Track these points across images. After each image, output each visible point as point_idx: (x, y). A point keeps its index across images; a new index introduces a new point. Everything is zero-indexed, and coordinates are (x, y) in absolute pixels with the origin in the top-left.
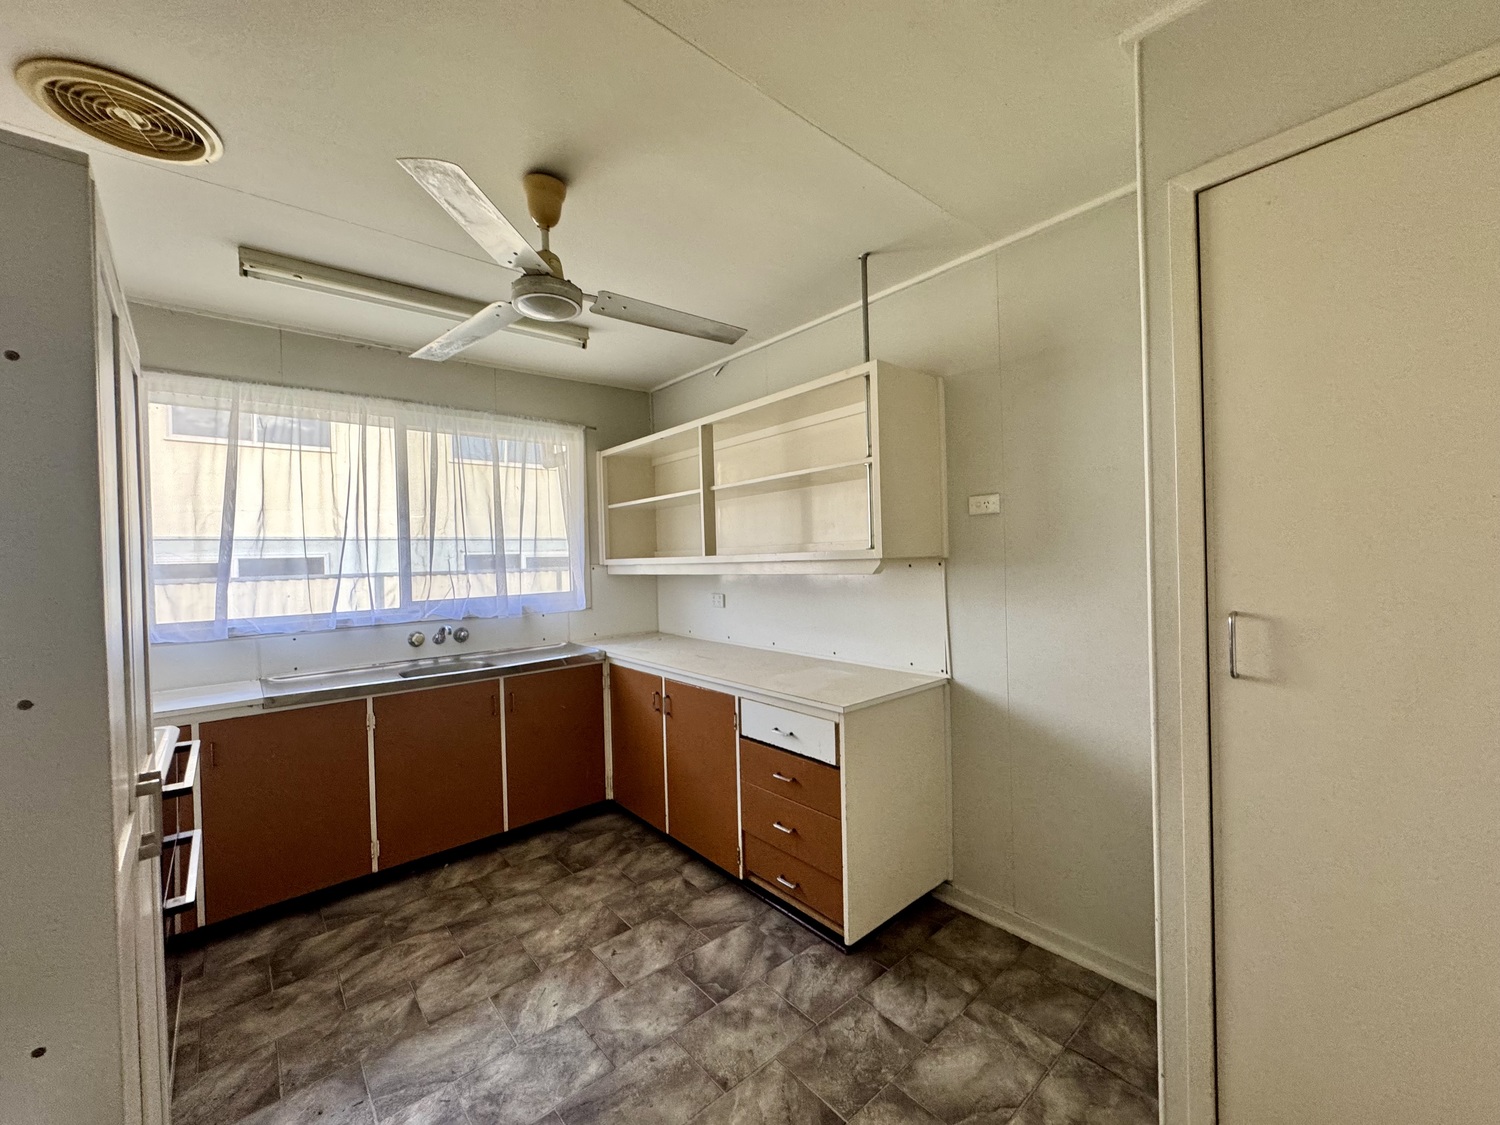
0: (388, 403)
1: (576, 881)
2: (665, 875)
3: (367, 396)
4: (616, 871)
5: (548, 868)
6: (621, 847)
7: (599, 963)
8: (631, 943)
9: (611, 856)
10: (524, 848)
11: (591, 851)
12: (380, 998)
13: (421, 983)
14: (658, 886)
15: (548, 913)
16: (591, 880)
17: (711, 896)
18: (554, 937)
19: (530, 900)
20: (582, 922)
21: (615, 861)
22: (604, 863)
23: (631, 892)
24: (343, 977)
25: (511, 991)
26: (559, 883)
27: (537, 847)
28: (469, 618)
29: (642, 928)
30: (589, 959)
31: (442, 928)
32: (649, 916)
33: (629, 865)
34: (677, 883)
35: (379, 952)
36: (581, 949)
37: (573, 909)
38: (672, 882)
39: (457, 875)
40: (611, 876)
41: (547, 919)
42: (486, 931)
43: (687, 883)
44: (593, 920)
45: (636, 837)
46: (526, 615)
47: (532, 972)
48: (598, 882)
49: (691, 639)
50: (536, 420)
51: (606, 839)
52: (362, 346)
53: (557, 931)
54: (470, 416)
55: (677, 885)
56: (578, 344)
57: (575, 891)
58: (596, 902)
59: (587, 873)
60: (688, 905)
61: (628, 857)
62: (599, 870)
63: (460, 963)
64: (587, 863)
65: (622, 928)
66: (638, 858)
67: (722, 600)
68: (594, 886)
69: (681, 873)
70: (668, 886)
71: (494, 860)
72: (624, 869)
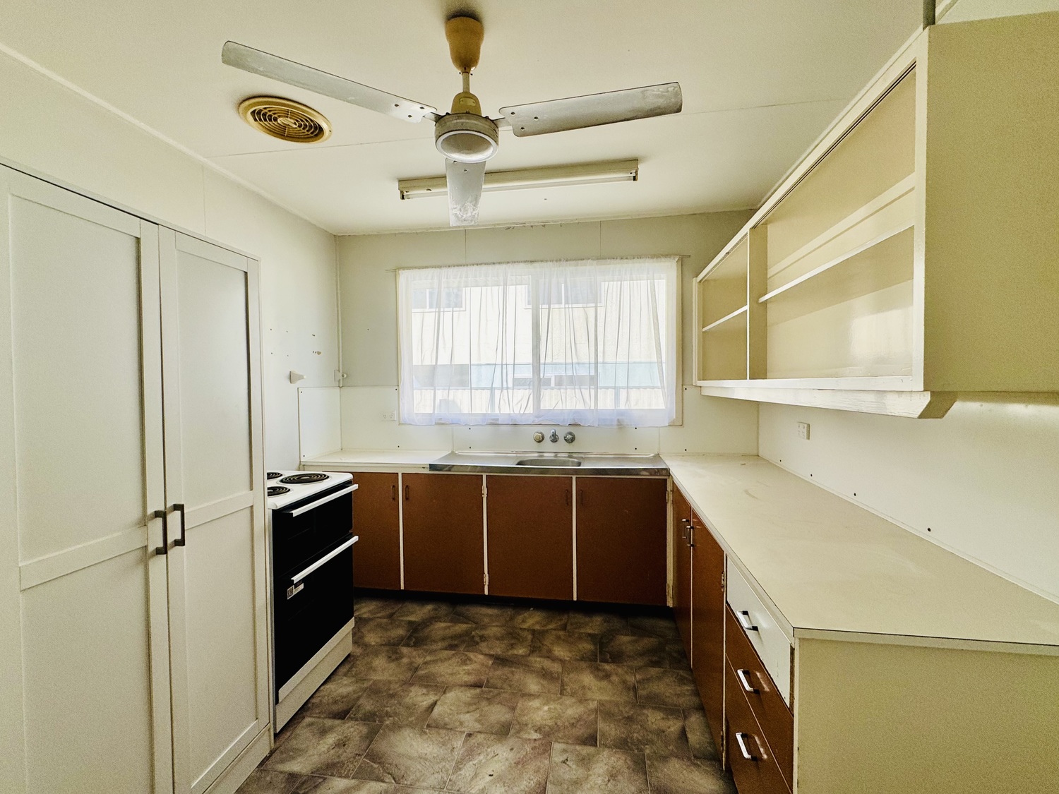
0: (522, 265)
1: (596, 670)
2: (672, 711)
3: (508, 263)
4: (631, 679)
5: (587, 646)
6: (655, 659)
7: (547, 762)
8: (585, 762)
9: (639, 662)
10: (587, 619)
11: (629, 649)
12: (426, 687)
13: (451, 691)
14: (654, 719)
15: (555, 687)
16: (607, 676)
17: (695, 765)
18: (540, 711)
19: (556, 667)
20: (570, 712)
21: (638, 669)
22: (628, 666)
23: (627, 709)
24: (428, 658)
25: (480, 738)
26: (584, 665)
27: (595, 625)
28: (576, 425)
29: (606, 753)
30: (545, 751)
31: (491, 656)
32: (623, 745)
33: (648, 680)
34: (673, 726)
35: (453, 652)
36: (548, 735)
37: (573, 695)
38: (671, 723)
39: (532, 620)
40: (624, 682)
41: (549, 691)
42: (510, 675)
43: (683, 733)
44: (577, 716)
45: (675, 655)
46: (621, 425)
47: (503, 732)
48: (610, 681)
49: (780, 469)
50: (631, 259)
51: (647, 642)
52: (509, 228)
53: (546, 708)
54: (577, 265)
55: (672, 729)
56: (629, 179)
57: (588, 679)
58: (593, 700)
59: (607, 667)
60: (664, 759)
61: (654, 671)
62: (620, 670)
63: (478, 690)
64: (617, 658)
65: (591, 740)
66: (659, 678)
67: (805, 431)
68: (604, 683)
69: (685, 718)
70: (663, 725)
71: (561, 620)
72: (639, 682)
